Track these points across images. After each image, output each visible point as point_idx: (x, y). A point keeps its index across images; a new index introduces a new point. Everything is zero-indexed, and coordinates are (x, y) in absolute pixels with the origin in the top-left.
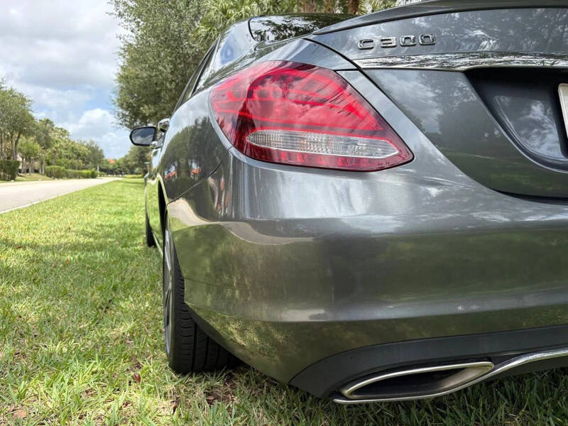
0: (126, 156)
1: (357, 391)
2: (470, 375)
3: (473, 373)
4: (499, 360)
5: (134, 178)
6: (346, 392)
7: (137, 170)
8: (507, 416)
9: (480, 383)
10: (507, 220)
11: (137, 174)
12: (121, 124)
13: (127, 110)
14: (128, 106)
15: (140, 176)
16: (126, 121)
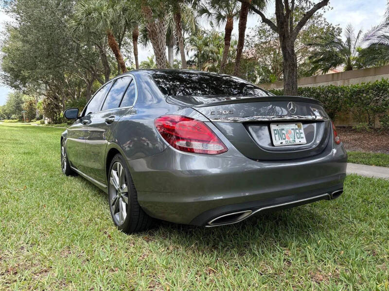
0: (4, 106)
1: (212, 223)
2: (245, 215)
3: (247, 214)
4: (253, 210)
5: (11, 122)
6: (210, 223)
7: (13, 116)
8: (259, 236)
9: (248, 218)
10: (259, 167)
11: (13, 119)
12: (3, 83)
13: (9, 72)
14: (11, 70)
15: (16, 120)
16: (7, 81)
